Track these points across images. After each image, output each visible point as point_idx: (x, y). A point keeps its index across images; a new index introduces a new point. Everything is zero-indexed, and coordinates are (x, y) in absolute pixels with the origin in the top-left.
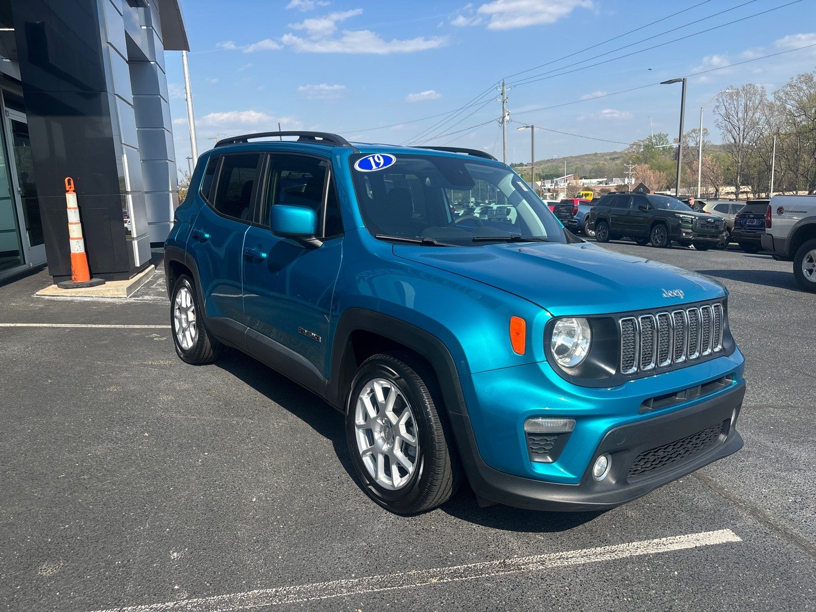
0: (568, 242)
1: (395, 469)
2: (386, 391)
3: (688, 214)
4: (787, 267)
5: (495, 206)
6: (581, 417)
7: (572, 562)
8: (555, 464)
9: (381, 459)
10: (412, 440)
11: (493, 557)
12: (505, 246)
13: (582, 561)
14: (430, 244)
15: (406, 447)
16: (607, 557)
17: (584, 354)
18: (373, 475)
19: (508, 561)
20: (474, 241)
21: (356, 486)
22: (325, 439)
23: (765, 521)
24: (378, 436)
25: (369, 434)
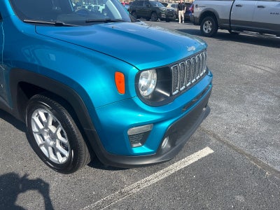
0: (132, 22)
1: (58, 154)
2: (46, 115)
3: (163, 8)
4: (198, 28)
5: (93, 6)
6: (156, 123)
7: (152, 182)
8: (143, 147)
9: (50, 149)
10: (65, 141)
11: (116, 190)
12: (103, 25)
13: (156, 180)
14: (60, 25)
15: (62, 144)
16: (166, 175)
17: (154, 87)
18: (48, 156)
19: (123, 190)
20: (87, 22)
21: (40, 160)
22: (21, 132)
23: (219, 140)
24: (46, 137)
25: (42, 136)
